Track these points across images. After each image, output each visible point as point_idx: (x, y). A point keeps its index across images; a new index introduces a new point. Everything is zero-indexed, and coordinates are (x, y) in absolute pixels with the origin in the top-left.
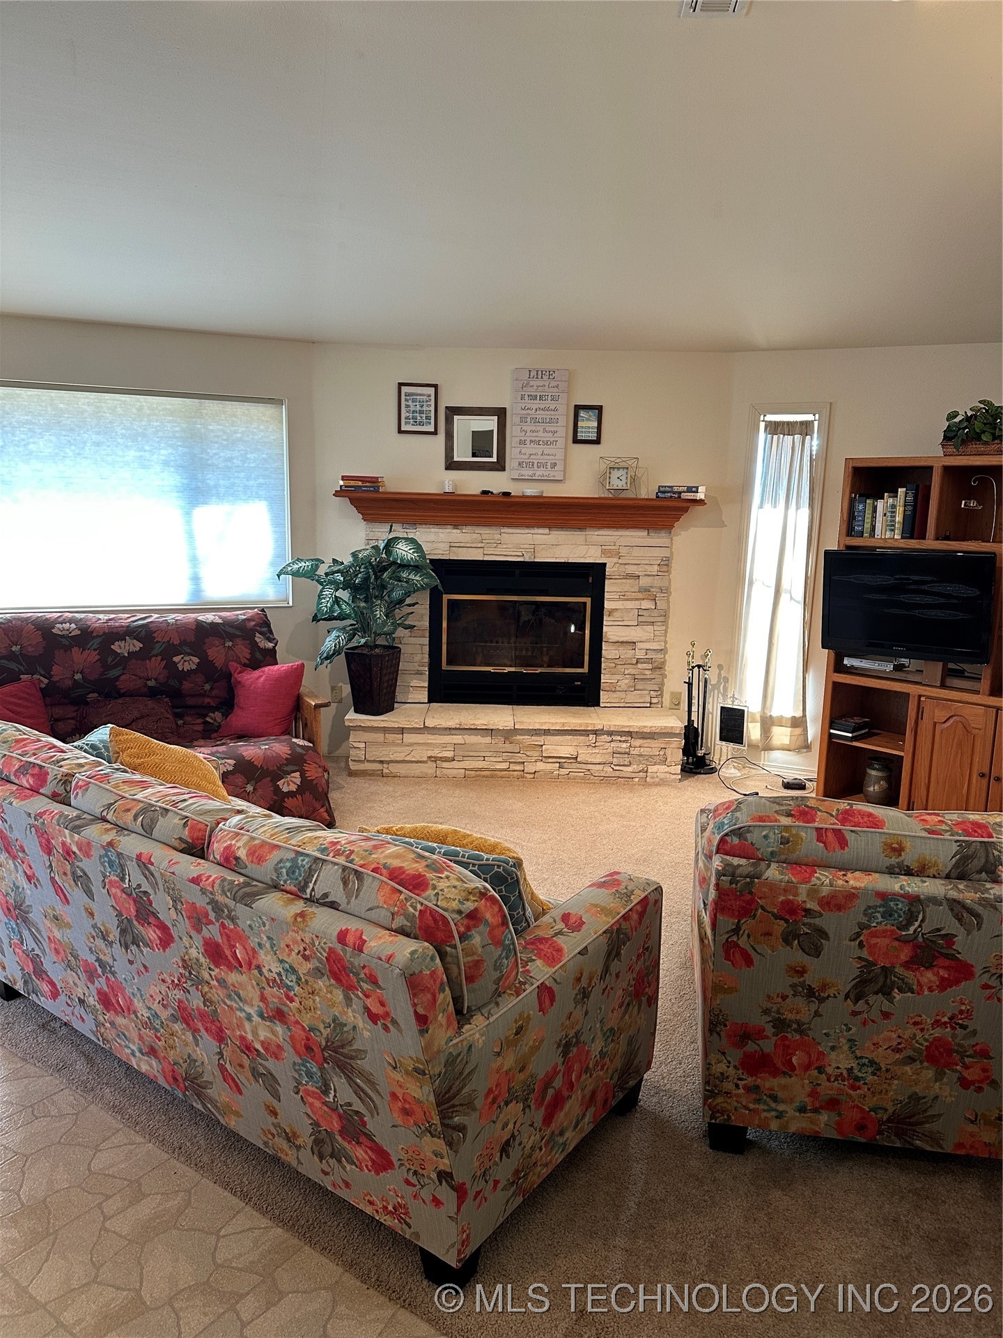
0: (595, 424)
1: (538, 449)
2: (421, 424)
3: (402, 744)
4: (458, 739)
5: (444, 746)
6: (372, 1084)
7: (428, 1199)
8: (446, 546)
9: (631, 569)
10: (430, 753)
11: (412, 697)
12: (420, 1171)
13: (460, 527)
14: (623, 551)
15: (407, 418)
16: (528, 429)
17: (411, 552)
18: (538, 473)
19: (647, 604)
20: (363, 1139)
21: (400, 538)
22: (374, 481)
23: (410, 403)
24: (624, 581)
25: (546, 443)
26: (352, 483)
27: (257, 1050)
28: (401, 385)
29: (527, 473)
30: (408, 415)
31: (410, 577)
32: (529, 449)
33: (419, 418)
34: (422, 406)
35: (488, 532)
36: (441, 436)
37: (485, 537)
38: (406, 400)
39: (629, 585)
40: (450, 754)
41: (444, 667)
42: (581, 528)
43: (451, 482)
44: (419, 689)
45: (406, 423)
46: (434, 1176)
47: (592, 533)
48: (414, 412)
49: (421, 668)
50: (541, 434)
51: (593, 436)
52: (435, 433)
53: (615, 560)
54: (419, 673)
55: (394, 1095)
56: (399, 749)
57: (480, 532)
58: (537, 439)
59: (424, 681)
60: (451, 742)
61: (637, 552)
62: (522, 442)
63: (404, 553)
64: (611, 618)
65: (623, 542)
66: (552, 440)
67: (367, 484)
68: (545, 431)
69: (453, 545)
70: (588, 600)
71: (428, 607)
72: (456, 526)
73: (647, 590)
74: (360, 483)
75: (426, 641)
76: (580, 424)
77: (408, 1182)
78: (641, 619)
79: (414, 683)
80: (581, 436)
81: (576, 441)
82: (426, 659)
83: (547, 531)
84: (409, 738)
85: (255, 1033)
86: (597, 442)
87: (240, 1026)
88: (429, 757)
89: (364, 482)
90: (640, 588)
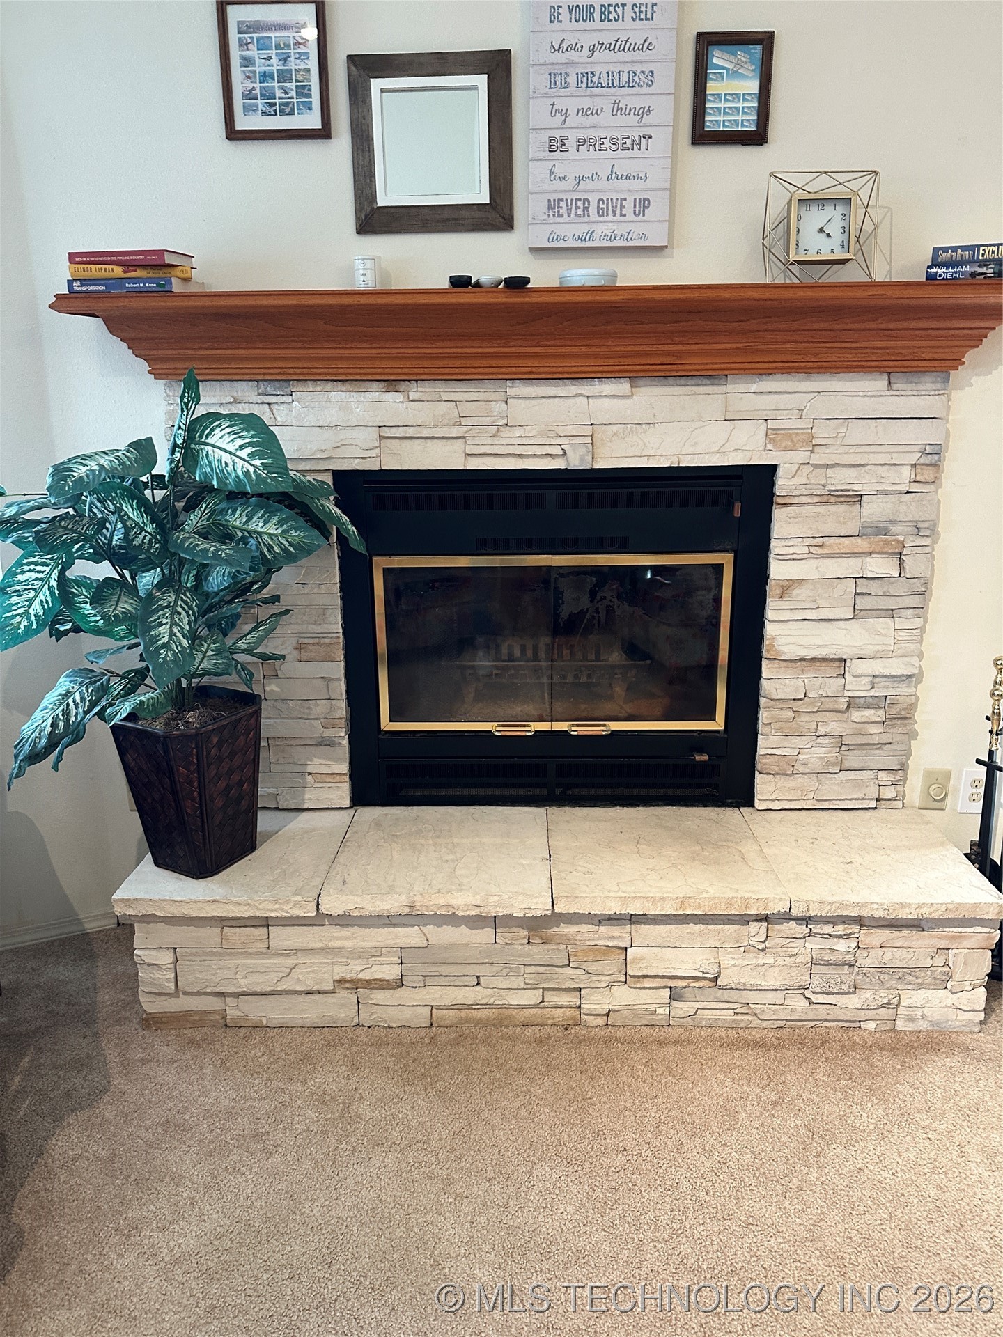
0: (753, 86)
1: (601, 163)
2: (286, 109)
3: (268, 952)
4: (410, 936)
5: (376, 953)
8: (370, 437)
9: (840, 479)
10: (341, 972)
11: (313, 796)
13: (403, 386)
14: (823, 432)
15: (249, 95)
16: (572, 104)
17: (244, 453)
18: (600, 230)
19: (880, 566)
21: (217, 416)
22: (156, 263)
23: (252, 53)
24: (823, 509)
25: (621, 144)
26: (95, 271)
29: (570, 231)
30: (249, 85)
31: (251, 526)
32: (576, 163)
33: (278, 93)
34: (286, 59)
35: (474, 396)
36: (342, 142)
37: (467, 409)
38: (242, 45)
39: (835, 519)
40: (391, 973)
41: (386, 724)
42: (713, 374)
43: (369, 264)
44: (329, 779)
45: (247, 110)
47: (742, 388)
48: (264, 76)
49: (328, 733)
50: (605, 119)
51: (746, 121)
52: (324, 133)
53: (801, 456)
54: (331, 743)
56: (259, 962)
57: (454, 397)
58: (596, 134)
59: (338, 760)
60: (390, 943)
61: (857, 433)
62: (557, 146)
63: (226, 457)
64: (784, 604)
65: (823, 407)
66: (635, 133)
67: (139, 273)
68: (617, 109)
69: (387, 432)
70: (726, 560)
71: (337, 588)
72: (392, 383)
73: (880, 530)
74: (118, 271)
76: (712, 87)
78: (862, 602)
79: (317, 764)
80: (715, 121)
81: (702, 137)
82: (341, 709)
83: (623, 387)
84: (283, 937)
86: (757, 137)
88: (341, 981)
89: (127, 265)
90: (863, 527)
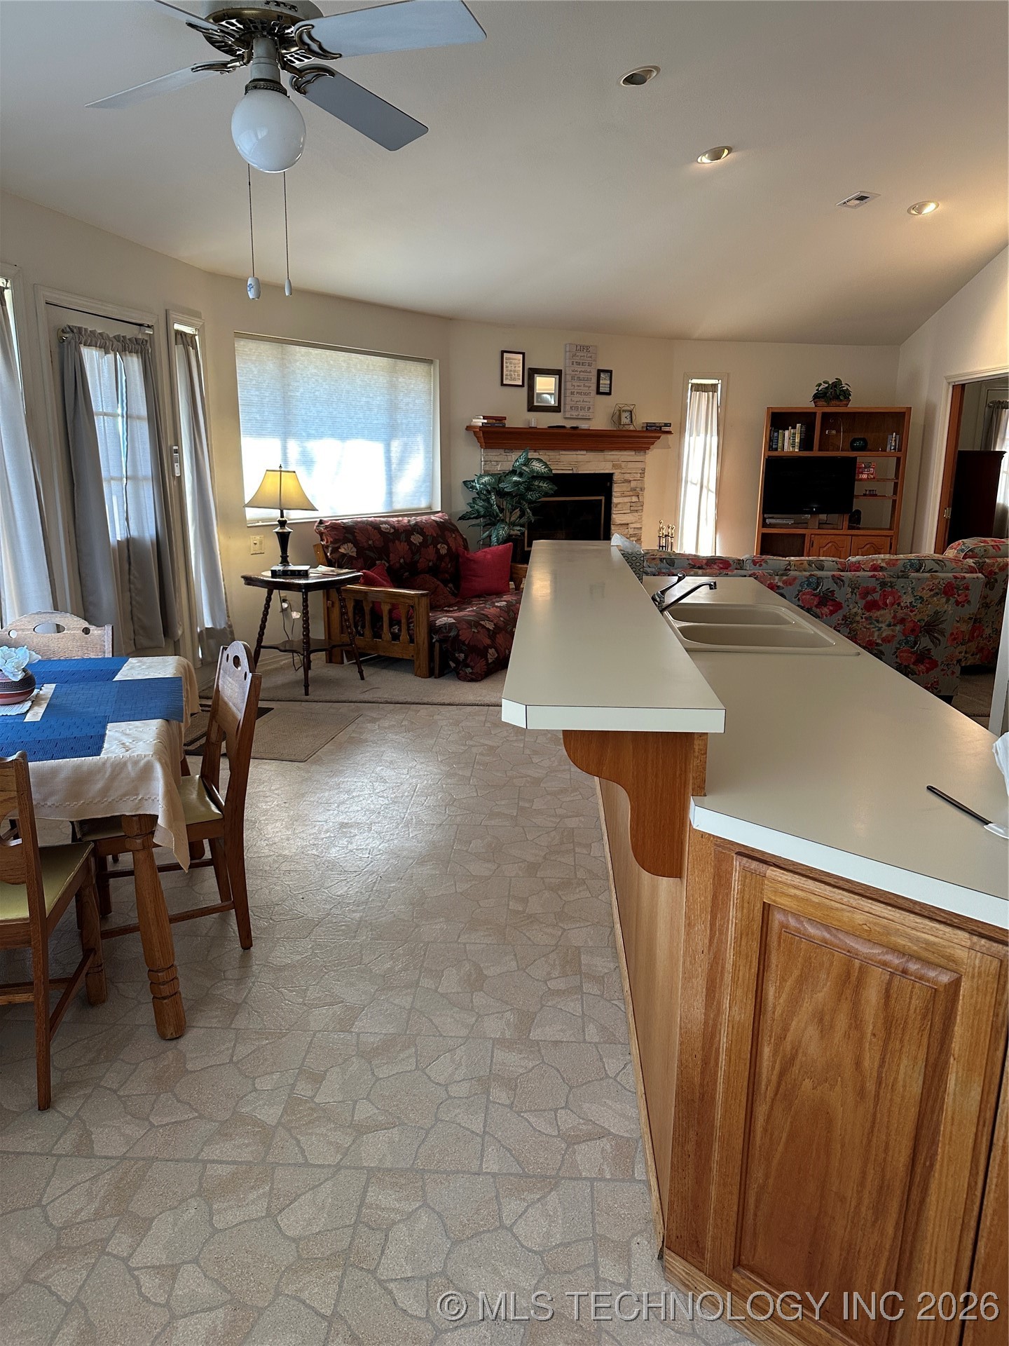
0: (609, 382)
1: (581, 398)
9: (627, 477)
13: (538, 451)
14: (623, 464)
15: (506, 375)
16: (576, 384)
18: (581, 414)
19: (635, 499)
22: (500, 419)
23: (508, 364)
24: (623, 484)
25: (585, 394)
26: (490, 421)
28: (503, 352)
29: (575, 414)
30: (507, 372)
31: (540, 484)
32: (576, 398)
33: (513, 375)
34: (515, 367)
36: (526, 388)
38: (506, 363)
39: (625, 487)
42: (602, 450)
45: (506, 379)
47: (607, 453)
48: (511, 371)
50: (582, 388)
51: (607, 390)
52: (522, 386)
53: (619, 471)
58: (580, 391)
61: (631, 465)
62: (572, 393)
63: (538, 468)
64: (617, 509)
65: (623, 458)
66: (588, 391)
67: (498, 422)
68: (584, 386)
70: (603, 498)
73: (634, 489)
76: (601, 382)
78: (632, 508)
80: (602, 390)
81: (598, 393)
83: (584, 452)
86: (609, 394)
89: (496, 420)
90: (631, 489)
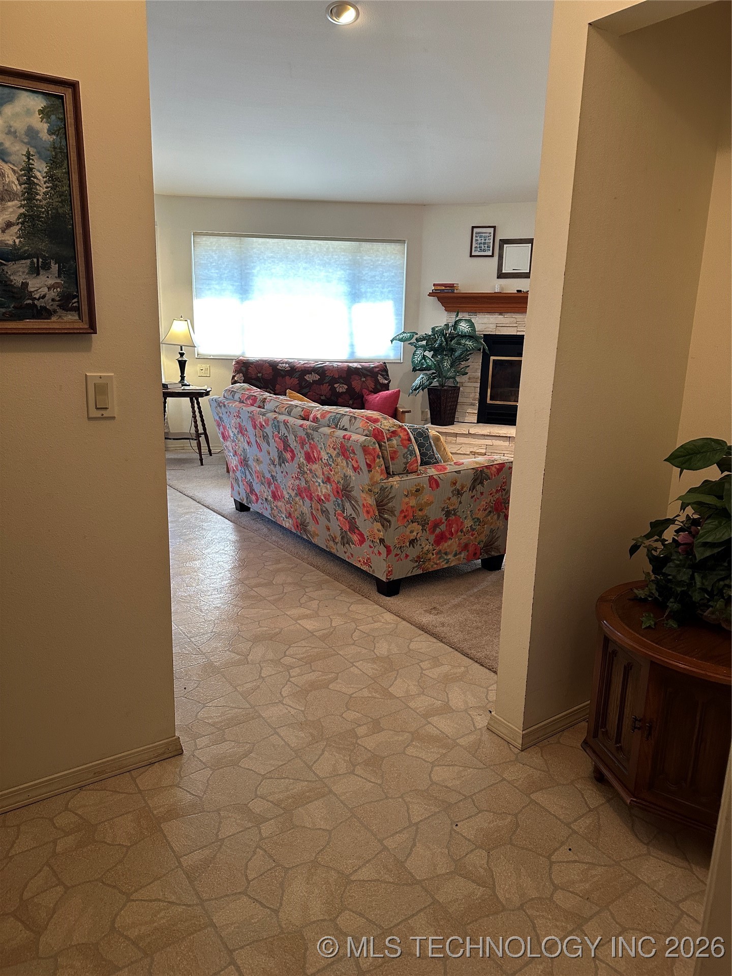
2: (484, 251)
3: (455, 444)
4: (489, 442)
5: (480, 446)
6: (356, 501)
7: (376, 552)
8: (493, 326)
10: (472, 450)
11: (467, 419)
12: (374, 540)
13: (503, 314)
15: (476, 247)
17: (467, 327)
20: (356, 531)
21: (462, 320)
22: (452, 286)
23: (478, 238)
26: (439, 288)
27: (322, 500)
28: (473, 227)
30: (476, 245)
31: (466, 343)
33: (483, 247)
34: (485, 240)
35: (521, 317)
36: (496, 258)
37: (518, 321)
38: (476, 237)
40: (484, 451)
41: (489, 401)
43: (499, 286)
44: (472, 414)
45: (475, 251)
46: (378, 541)
48: (480, 243)
49: (473, 402)
52: (492, 256)
54: (473, 404)
55: (363, 505)
56: (453, 446)
57: (516, 317)
59: (475, 410)
60: (484, 443)
63: (463, 328)
67: (448, 288)
69: (498, 325)
71: (480, 364)
72: (501, 314)
74: (443, 288)
75: (478, 385)
77: (371, 547)
79: (469, 410)
82: (478, 396)
84: (460, 440)
85: (321, 492)
87: (317, 490)
88: (471, 452)
89: (446, 287)
